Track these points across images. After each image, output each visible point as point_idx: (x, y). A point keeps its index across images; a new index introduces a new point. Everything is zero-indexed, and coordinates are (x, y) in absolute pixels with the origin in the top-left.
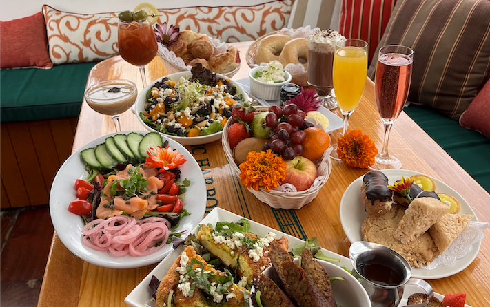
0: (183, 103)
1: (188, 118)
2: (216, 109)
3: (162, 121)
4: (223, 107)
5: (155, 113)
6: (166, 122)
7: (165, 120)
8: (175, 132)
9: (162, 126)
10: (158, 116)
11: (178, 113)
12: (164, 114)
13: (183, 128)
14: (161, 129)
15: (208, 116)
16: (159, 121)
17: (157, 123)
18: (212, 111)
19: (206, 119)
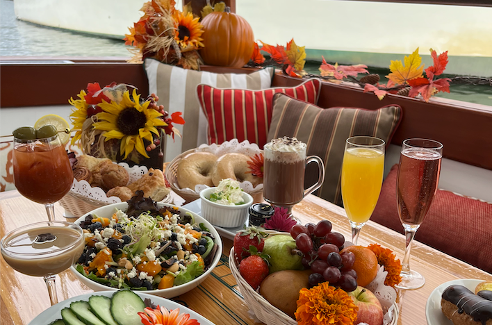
0: (140, 244)
1: (155, 263)
2: (182, 245)
3: (116, 273)
4: (191, 242)
5: (101, 263)
6: (123, 273)
7: (119, 271)
8: (143, 285)
9: (121, 280)
10: (106, 267)
11: (137, 259)
12: (113, 263)
13: (150, 278)
14: (120, 285)
15: (176, 257)
16: (112, 274)
17: (110, 277)
18: (178, 250)
19: (176, 260)
